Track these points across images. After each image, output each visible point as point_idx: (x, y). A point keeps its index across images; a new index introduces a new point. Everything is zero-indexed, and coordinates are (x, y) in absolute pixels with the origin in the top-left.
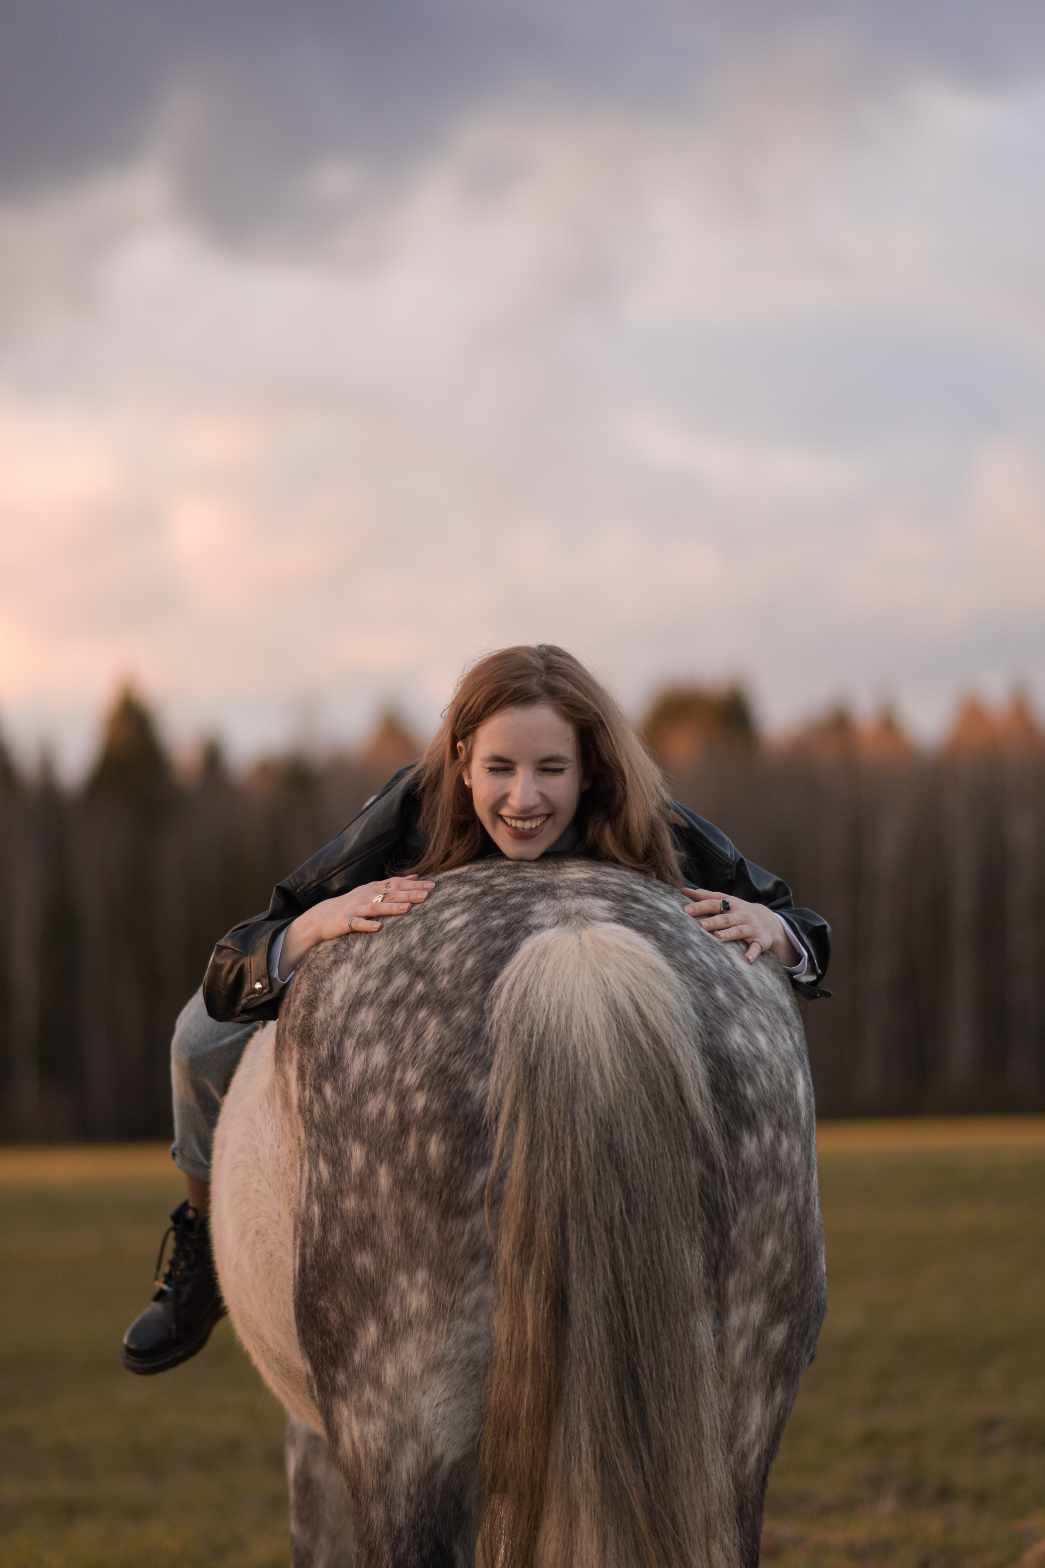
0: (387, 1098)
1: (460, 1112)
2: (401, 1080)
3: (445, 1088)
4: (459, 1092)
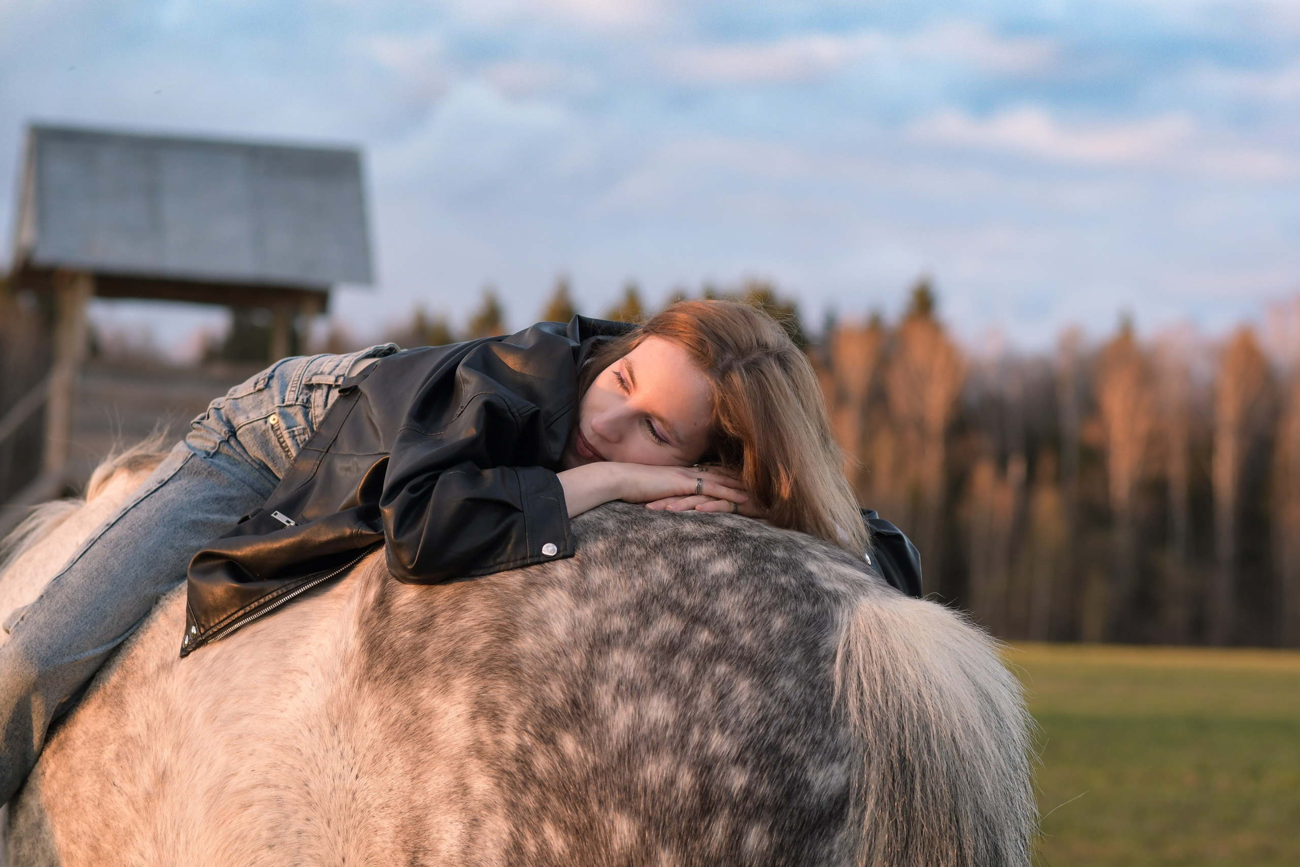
0: (678, 765)
1: (794, 804)
2: (701, 746)
3: (777, 772)
4: (794, 779)
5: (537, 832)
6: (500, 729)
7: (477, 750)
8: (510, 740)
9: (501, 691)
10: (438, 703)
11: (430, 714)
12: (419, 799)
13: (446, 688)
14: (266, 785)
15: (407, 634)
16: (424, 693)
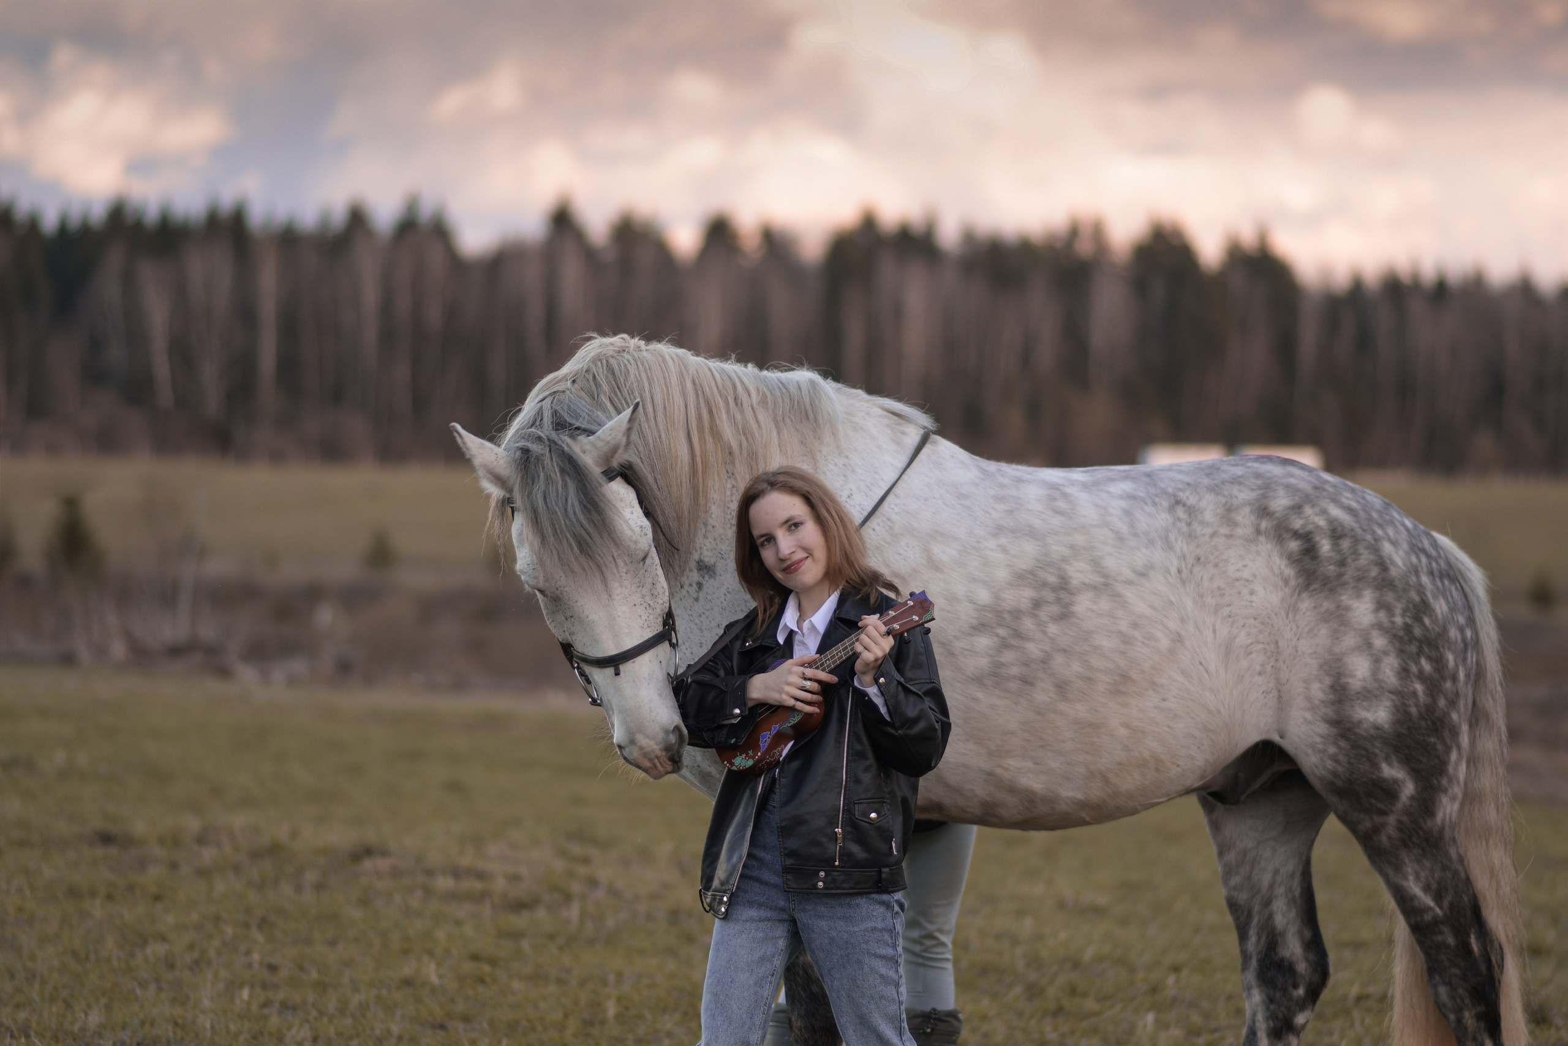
5: (1417, 663)
6: (1393, 615)
7: (1379, 626)
8: (1399, 620)
9: (1390, 597)
10: (1355, 604)
11: (1348, 609)
12: (1337, 650)
13: (1359, 596)
14: (1258, 642)
15: (1332, 567)
16: (1343, 598)
